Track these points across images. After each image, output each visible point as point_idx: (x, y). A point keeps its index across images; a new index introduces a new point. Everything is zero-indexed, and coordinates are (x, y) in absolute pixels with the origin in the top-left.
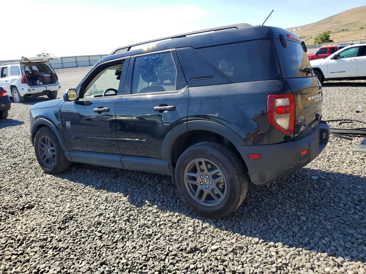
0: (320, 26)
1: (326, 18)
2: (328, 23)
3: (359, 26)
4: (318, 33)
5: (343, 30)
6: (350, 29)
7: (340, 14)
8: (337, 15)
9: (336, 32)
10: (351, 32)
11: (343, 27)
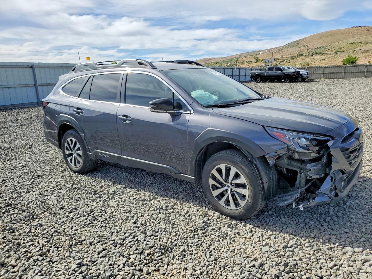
0: (287, 49)
1: (293, 42)
2: (295, 47)
3: (332, 49)
4: (289, 56)
5: (316, 54)
6: (323, 53)
7: (306, 38)
8: (304, 39)
9: (309, 55)
10: (326, 55)
11: (314, 50)
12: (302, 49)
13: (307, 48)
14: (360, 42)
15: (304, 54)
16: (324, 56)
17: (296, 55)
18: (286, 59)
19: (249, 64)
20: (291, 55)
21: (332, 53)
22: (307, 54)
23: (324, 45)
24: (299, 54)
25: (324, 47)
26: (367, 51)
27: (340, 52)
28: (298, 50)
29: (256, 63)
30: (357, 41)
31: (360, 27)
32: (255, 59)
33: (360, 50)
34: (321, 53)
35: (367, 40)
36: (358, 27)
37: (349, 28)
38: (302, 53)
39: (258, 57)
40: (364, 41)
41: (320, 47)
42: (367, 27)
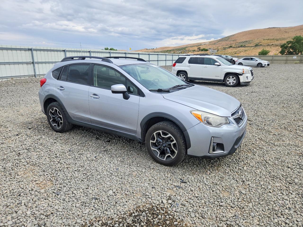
12: (232, 42)
13: (235, 42)
14: (273, 39)
15: (233, 46)
16: (247, 48)
17: (227, 46)
18: (220, 49)
19: (194, 52)
20: (224, 47)
21: (253, 46)
22: (235, 46)
23: (247, 40)
24: (230, 46)
25: (247, 41)
26: (277, 45)
27: (259, 45)
28: (229, 43)
29: (198, 51)
30: (271, 38)
31: (274, 28)
32: (198, 48)
33: (272, 44)
34: (245, 46)
35: (278, 38)
36: (272, 28)
37: (266, 28)
38: (231, 45)
39: (200, 48)
40: (275, 38)
41: (245, 42)
42: (279, 28)
